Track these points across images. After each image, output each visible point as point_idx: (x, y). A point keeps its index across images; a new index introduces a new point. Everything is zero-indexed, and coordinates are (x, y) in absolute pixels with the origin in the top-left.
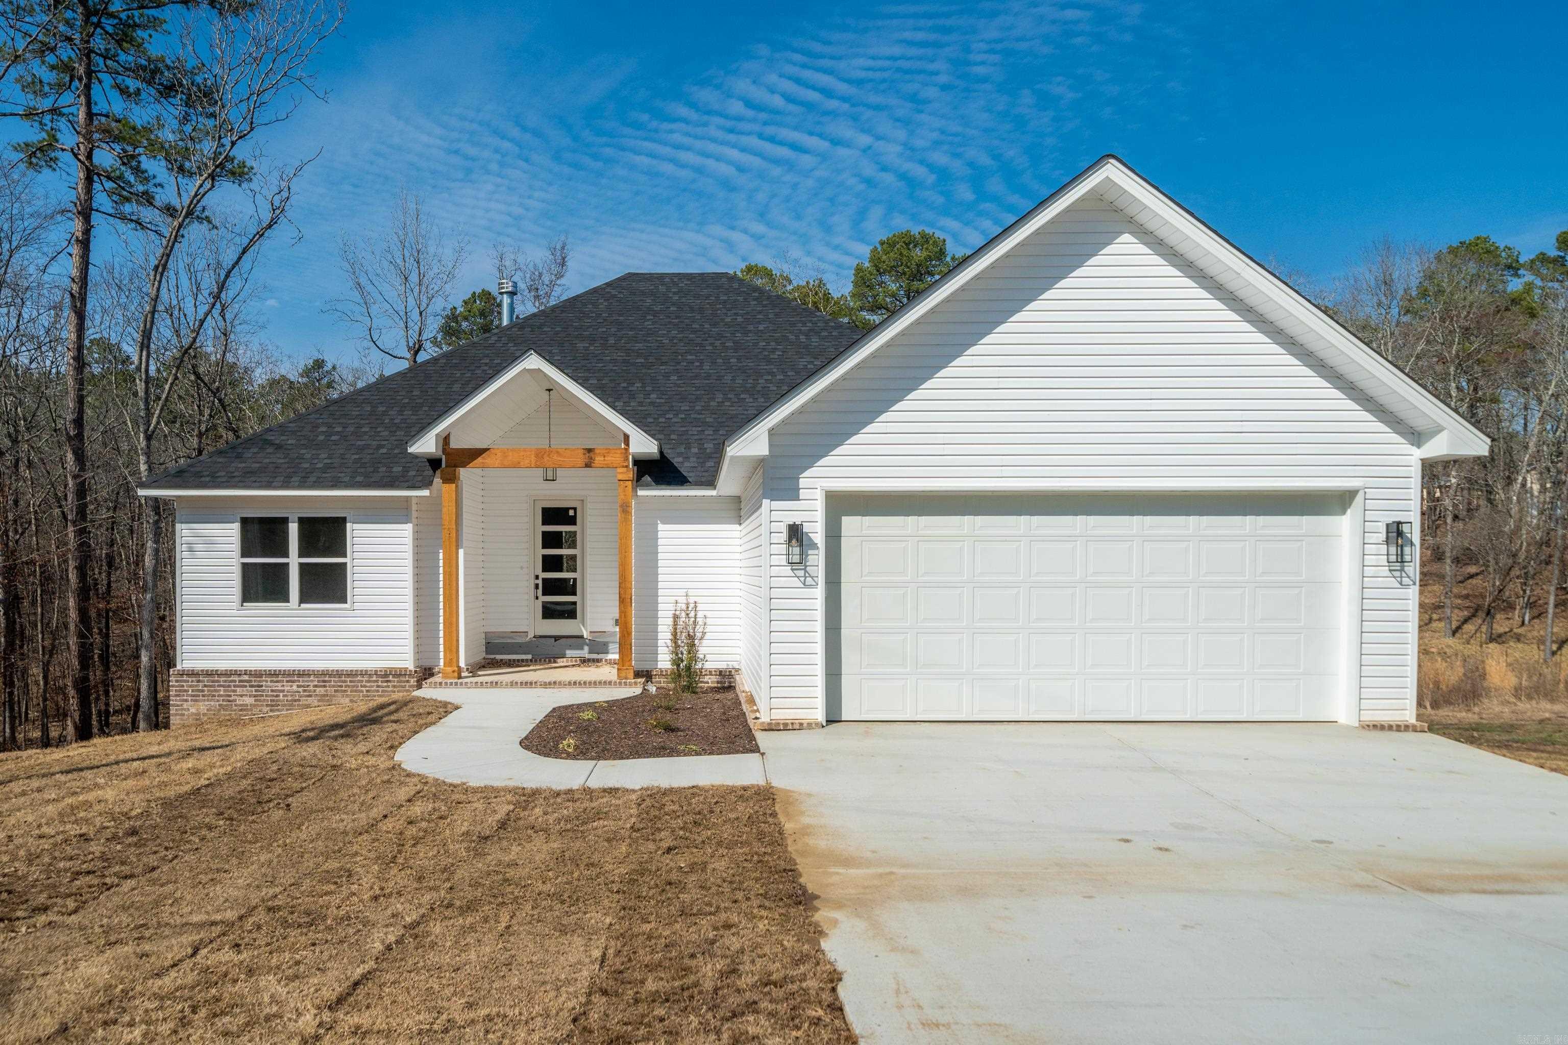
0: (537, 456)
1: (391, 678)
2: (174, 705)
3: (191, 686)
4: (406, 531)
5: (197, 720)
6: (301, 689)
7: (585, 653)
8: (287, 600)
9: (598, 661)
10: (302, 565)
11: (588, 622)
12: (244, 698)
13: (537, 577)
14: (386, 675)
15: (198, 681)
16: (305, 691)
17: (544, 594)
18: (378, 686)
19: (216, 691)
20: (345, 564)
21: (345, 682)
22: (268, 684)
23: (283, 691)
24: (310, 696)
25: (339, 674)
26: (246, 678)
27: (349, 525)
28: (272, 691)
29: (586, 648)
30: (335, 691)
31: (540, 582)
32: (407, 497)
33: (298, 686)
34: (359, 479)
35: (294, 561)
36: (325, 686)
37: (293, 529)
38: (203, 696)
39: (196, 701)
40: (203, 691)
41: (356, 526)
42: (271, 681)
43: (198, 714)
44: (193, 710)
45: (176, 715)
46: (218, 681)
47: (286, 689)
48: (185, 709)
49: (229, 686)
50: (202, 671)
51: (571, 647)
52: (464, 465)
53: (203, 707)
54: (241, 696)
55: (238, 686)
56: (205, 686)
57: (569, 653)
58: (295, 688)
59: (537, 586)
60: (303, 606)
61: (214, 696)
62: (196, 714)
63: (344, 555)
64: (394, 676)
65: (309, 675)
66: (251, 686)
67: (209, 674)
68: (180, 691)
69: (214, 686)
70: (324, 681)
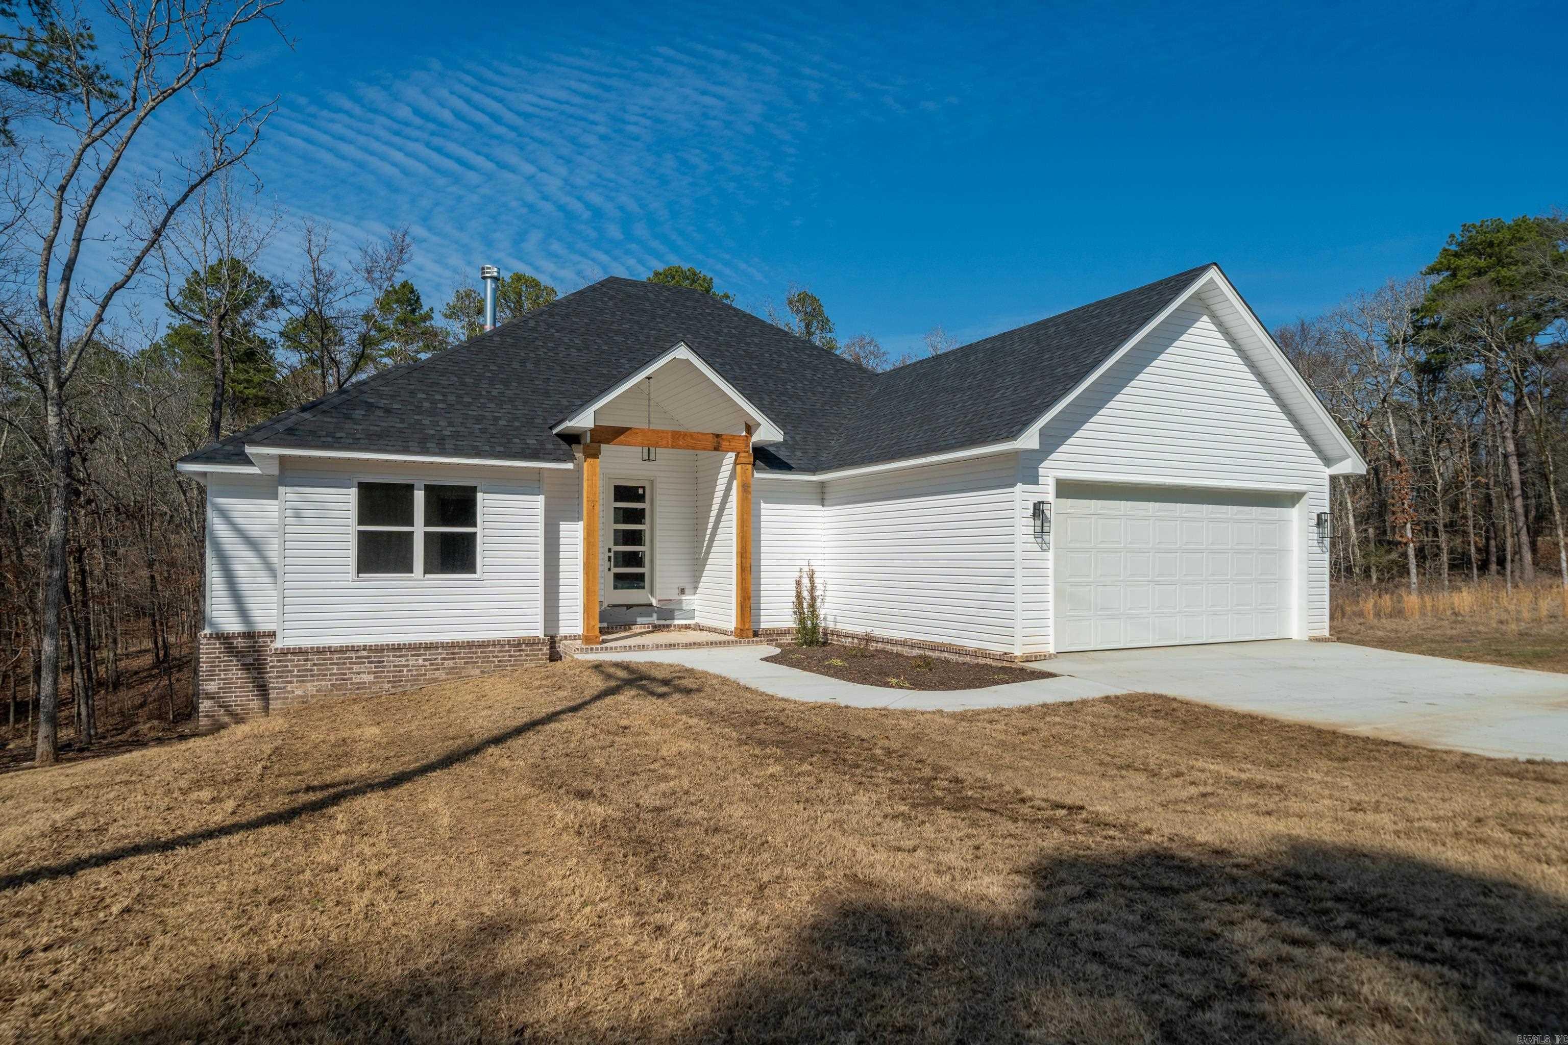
0: (673, 437)
1: (523, 647)
2: (275, 688)
3: (296, 666)
4: (539, 501)
5: (304, 702)
6: (427, 663)
7: (654, 619)
8: (410, 570)
9: (668, 626)
10: (426, 534)
11: (657, 591)
12: (362, 676)
13: (610, 550)
14: (519, 645)
15: (307, 660)
16: (431, 664)
17: (615, 566)
18: (510, 656)
19: (327, 669)
20: (475, 534)
21: (476, 653)
22: (390, 660)
23: (407, 666)
24: (438, 669)
25: (470, 645)
26: (365, 653)
27: (479, 495)
28: (395, 666)
29: (655, 616)
30: (466, 663)
31: (612, 554)
32: (541, 468)
33: (424, 660)
34: (498, 449)
35: (419, 529)
36: (454, 659)
37: (419, 497)
38: (312, 676)
39: (303, 681)
40: (311, 670)
41: (487, 496)
42: (394, 656)
43: (306, 696)
44: (299, 692)
45: (277, 699)
46: (330, 659)
47: (410, 663)
48: (288, 692)
49: (344, 663)
50: (312, 648)
51: (641, 615)
52: (608, 442)
53: (311, 688)
54: (359, 673)
55: (355, 663)
56: (315, 665)
57: (640, 620)
58: (421, 662)
59: (610, 558)
60: (428, 576)
61: (326, 675)
62: (301, 697)
63: (474, 525)
64: (527, 645)
65: (437, 648)
66: (370, 662)
67: (320, 651)
68: (283, 672)
69: (325, 664)
70: (453, 653)
